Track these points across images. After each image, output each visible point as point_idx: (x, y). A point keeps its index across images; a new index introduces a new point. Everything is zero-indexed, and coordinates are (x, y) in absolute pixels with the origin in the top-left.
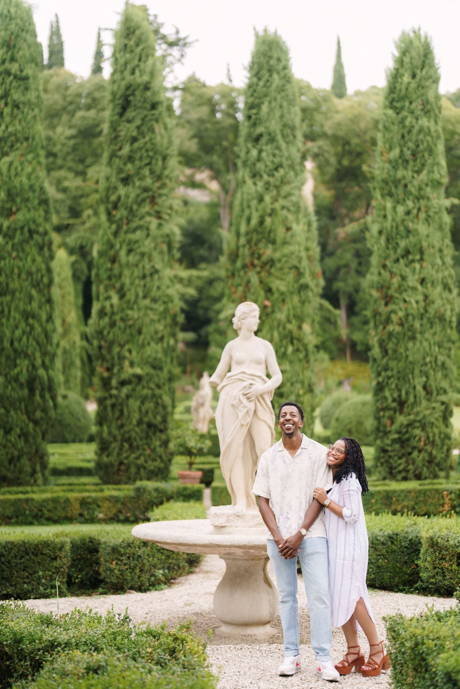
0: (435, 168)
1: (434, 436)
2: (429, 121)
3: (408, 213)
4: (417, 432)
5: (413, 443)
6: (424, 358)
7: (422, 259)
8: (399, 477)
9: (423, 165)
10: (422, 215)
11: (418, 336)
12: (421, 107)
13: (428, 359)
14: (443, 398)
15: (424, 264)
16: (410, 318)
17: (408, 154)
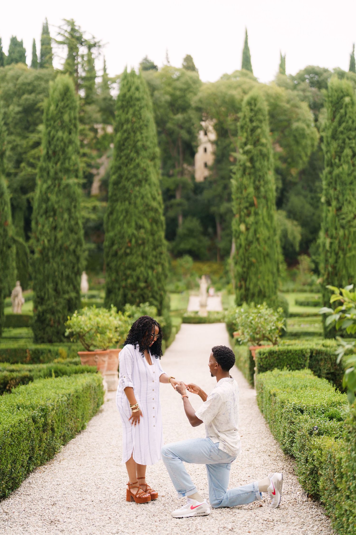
0: (67, 161)
1: (59, 317)
2: (63, 133)
3: (49, 188)
4: (48, 316)
5: (47, 322)
6: (54, 272)
7: (55, 214)
8: (39, 341)
9: (59, 160)
10: (56, 189)
11: (51, 260)
12: (60, 124)
13: (57, 273)
14: (66, 296)
15: (56, 218)
16: (46, 250)
17: (50, 152)
